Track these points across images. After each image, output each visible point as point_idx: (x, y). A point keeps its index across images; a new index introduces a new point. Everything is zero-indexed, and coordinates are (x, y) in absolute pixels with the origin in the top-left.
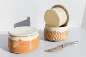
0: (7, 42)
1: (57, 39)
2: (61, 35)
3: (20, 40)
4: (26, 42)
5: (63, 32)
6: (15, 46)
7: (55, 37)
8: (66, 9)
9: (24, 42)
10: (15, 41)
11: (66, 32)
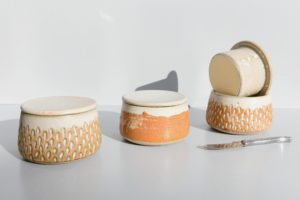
0: (117, 122)
1: (234, 128)
2: (245, 118)
3: (144, 113)
4: (156, 118)
5: (252, 109)
6: (133, 126)
7: (229, 120)
8: (263, 53)
9: (153, 118)
10: (134, 115)
11: (260, 110)
